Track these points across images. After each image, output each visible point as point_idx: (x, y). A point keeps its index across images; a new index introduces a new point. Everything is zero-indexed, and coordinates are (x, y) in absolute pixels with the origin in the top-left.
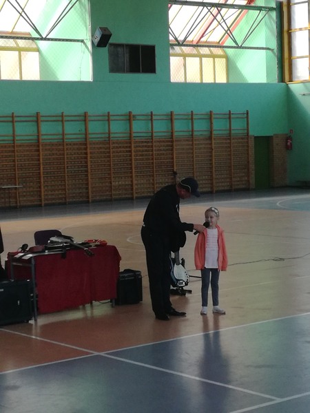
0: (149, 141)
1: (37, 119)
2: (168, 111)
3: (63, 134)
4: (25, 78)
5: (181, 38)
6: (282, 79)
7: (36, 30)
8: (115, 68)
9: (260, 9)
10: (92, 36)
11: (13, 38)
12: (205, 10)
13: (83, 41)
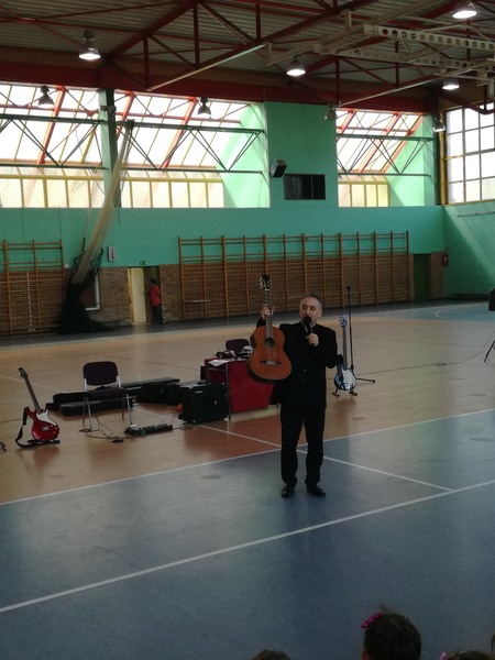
0: (320, 259)
1: (222, 242)
2: (336, 233)
3: (245, 255)
4: (210, 206)
5: (347, 168)
6: (438, 202)
7: (221, 164)
8: (290, 195)
9: (418, 139)
10: (270, 168)
11: (201, 171)
12: (370, 142)
13: (261, 172)
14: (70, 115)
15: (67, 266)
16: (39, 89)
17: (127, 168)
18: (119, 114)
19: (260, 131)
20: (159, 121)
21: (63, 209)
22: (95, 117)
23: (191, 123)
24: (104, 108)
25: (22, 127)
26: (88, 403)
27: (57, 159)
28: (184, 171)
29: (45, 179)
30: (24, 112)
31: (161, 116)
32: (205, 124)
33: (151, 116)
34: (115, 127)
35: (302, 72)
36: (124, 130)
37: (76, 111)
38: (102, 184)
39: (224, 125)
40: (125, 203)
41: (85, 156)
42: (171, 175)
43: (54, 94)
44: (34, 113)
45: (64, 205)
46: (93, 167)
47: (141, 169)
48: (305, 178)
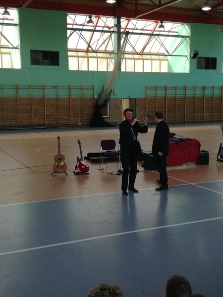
0: (212, 98)
1: (166, 88)
3: (176, 95)
4: (162, 71)
7: (167, 52)
8: (199, 67)
10: (191, 54)
11: (158, 55)
13: (186, 56)
14: (101, 29)
15: (96, 97)
16: (88, 17)
17: (125, 53)
18: (122, 28)
19: (187, 36)
20: (140, 32)
21: (95, 71)
22: (112, 30)
23: (155, 33)
24: (116, 26)
25: (80, 34)
26: (102, 158)
27: (94, 49)
28: (150, 55)
29: (88, 57)
30: (81, 27)
31: (141, 29)
32: (161, 33)
33: (137, 29)
34: (121, 34)
35: (209, 9)
36: (124, 36)
37: (103, 27)
38: (113, 60)
39: (170, 34)
40: (123, 69)
41: (106, 48)
42: (144, 57)
43: (94, 19)
44: (85, 28)
45: (96, 70)
46: (110, 53)
47: (131, 54)
48: (207, 59)
